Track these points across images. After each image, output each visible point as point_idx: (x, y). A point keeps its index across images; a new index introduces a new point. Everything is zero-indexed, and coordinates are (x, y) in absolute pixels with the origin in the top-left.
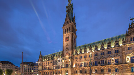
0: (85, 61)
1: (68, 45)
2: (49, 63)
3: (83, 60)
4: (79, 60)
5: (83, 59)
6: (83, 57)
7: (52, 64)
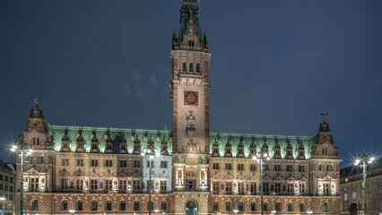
0: (241, 179)
1: (194, 118)
2: (94, 164)
3: (235, 176)
4: (223, 172)
5: (235, 172)
6: (235, 167)
7: (114, 170)
